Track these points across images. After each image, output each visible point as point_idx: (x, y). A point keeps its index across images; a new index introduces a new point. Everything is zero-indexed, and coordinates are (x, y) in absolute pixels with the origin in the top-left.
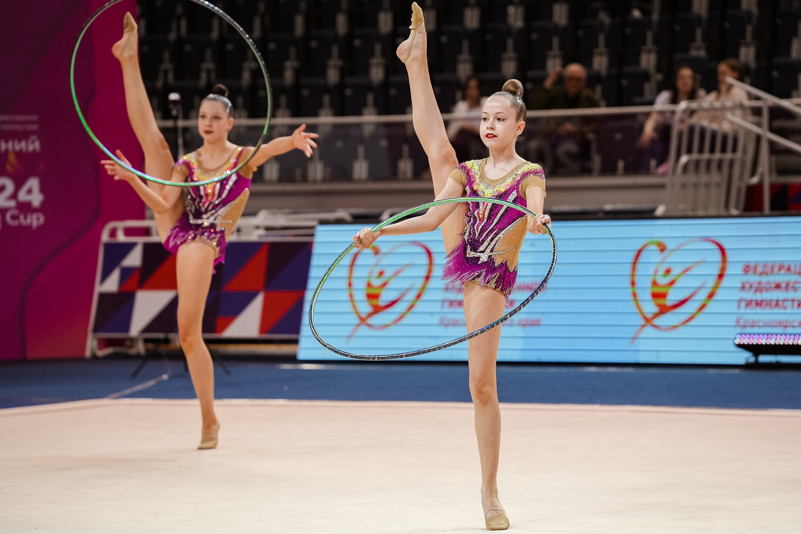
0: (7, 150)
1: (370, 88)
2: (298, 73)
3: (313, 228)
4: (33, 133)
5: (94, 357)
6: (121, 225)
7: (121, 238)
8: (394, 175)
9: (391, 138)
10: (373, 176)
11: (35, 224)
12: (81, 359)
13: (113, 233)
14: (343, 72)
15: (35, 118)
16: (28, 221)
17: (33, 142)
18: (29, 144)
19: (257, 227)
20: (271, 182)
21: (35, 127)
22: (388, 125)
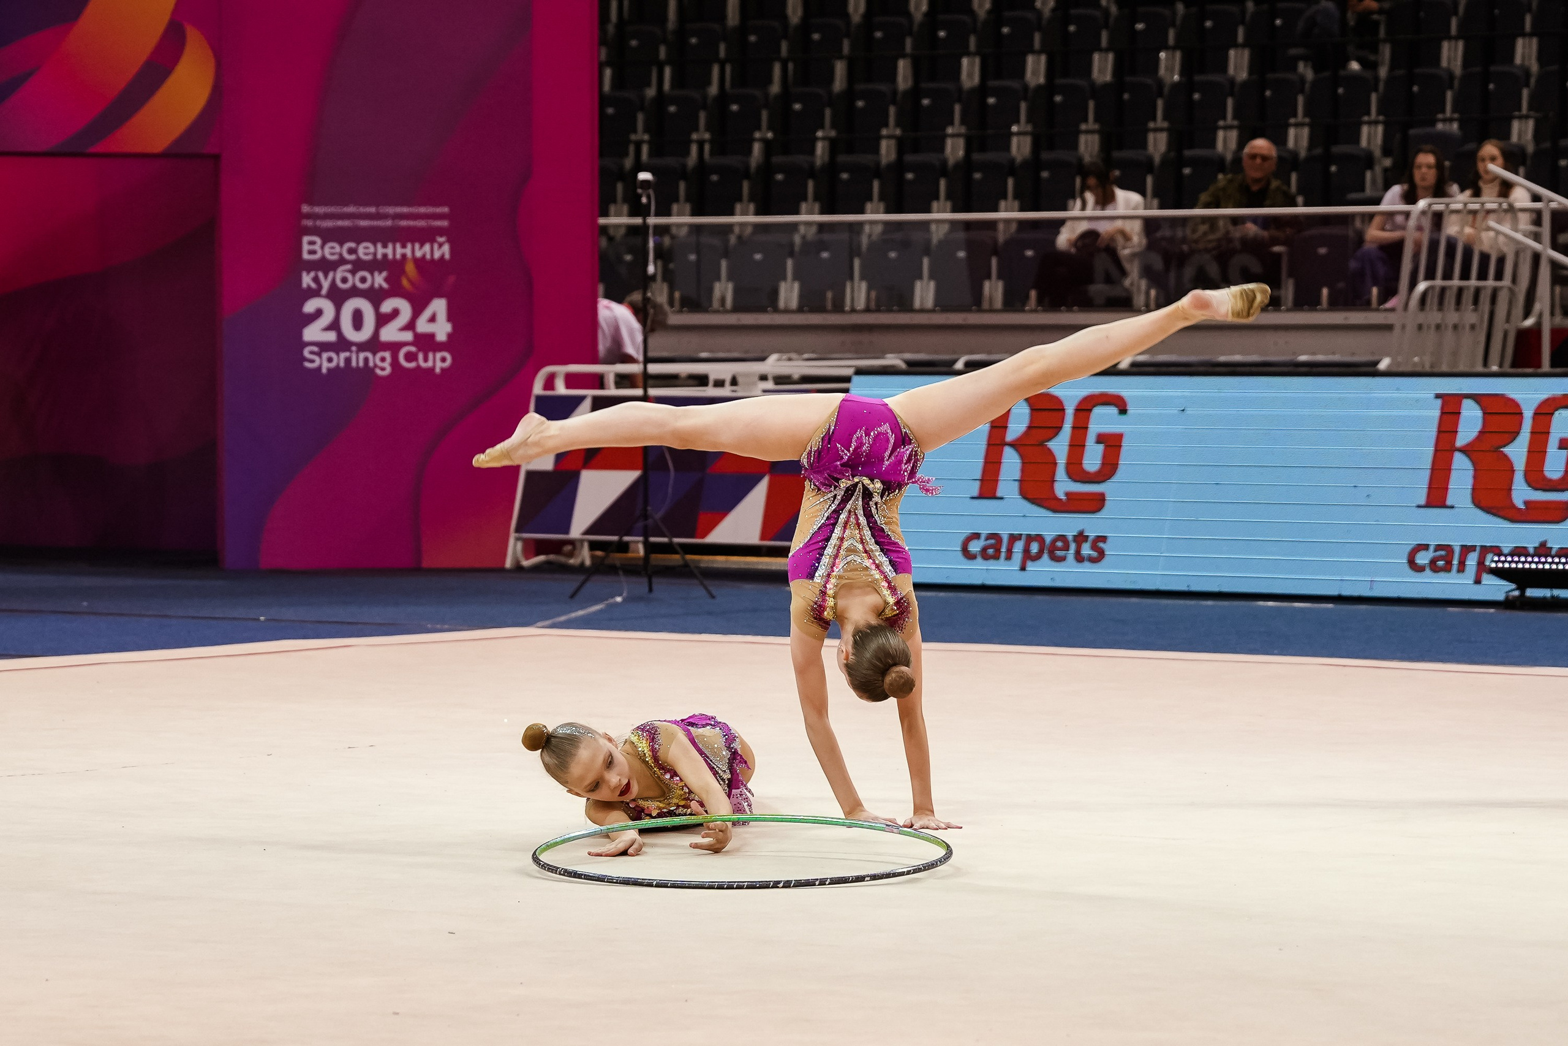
0: (404, 256)
1: (943, 170)
2: (834, 146)
3: (847, 379)
4: (441, 231)
5: (518, 568)
6: (561, 370)
7: (561, 389)
8: (976, 302)
9: (970, 246)
10: (943, 304)
11: (439, 366)
12: (502, 570)
13: (549, 383)
14: (902, 146)
15: (445, 210)
16: (430, 364)
17: (441, 245)
18: (436, 246)
19: (763, 378)
20: (787, 311)
21: (445, 223)
22: (968, 225)
